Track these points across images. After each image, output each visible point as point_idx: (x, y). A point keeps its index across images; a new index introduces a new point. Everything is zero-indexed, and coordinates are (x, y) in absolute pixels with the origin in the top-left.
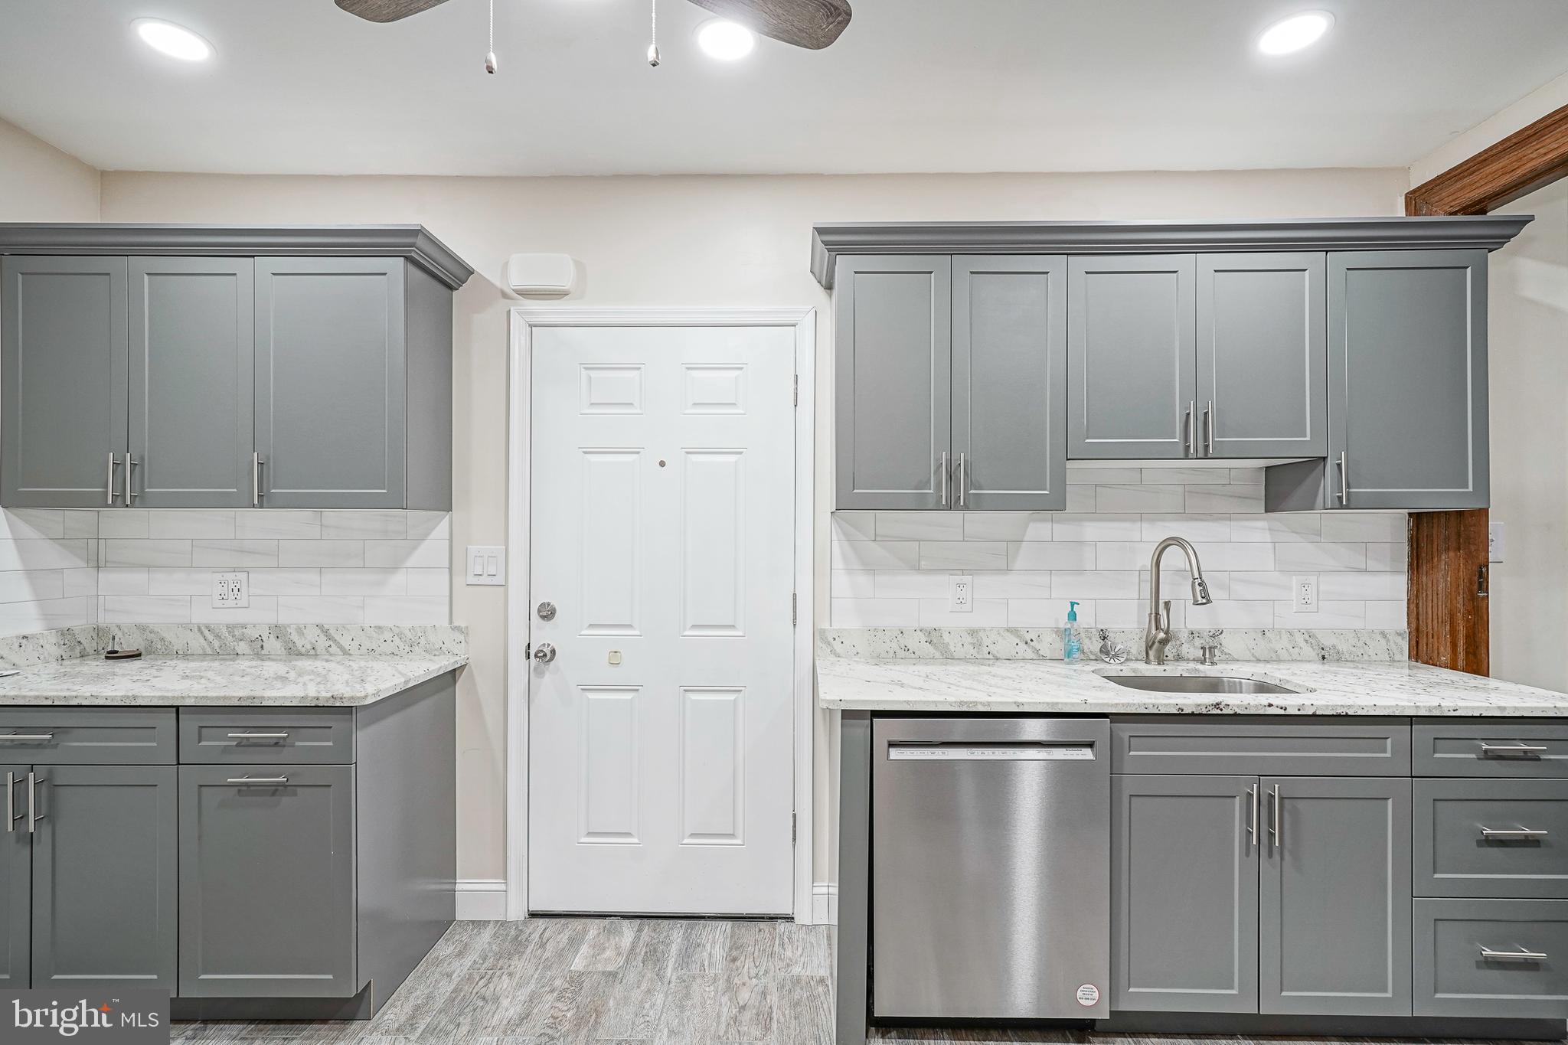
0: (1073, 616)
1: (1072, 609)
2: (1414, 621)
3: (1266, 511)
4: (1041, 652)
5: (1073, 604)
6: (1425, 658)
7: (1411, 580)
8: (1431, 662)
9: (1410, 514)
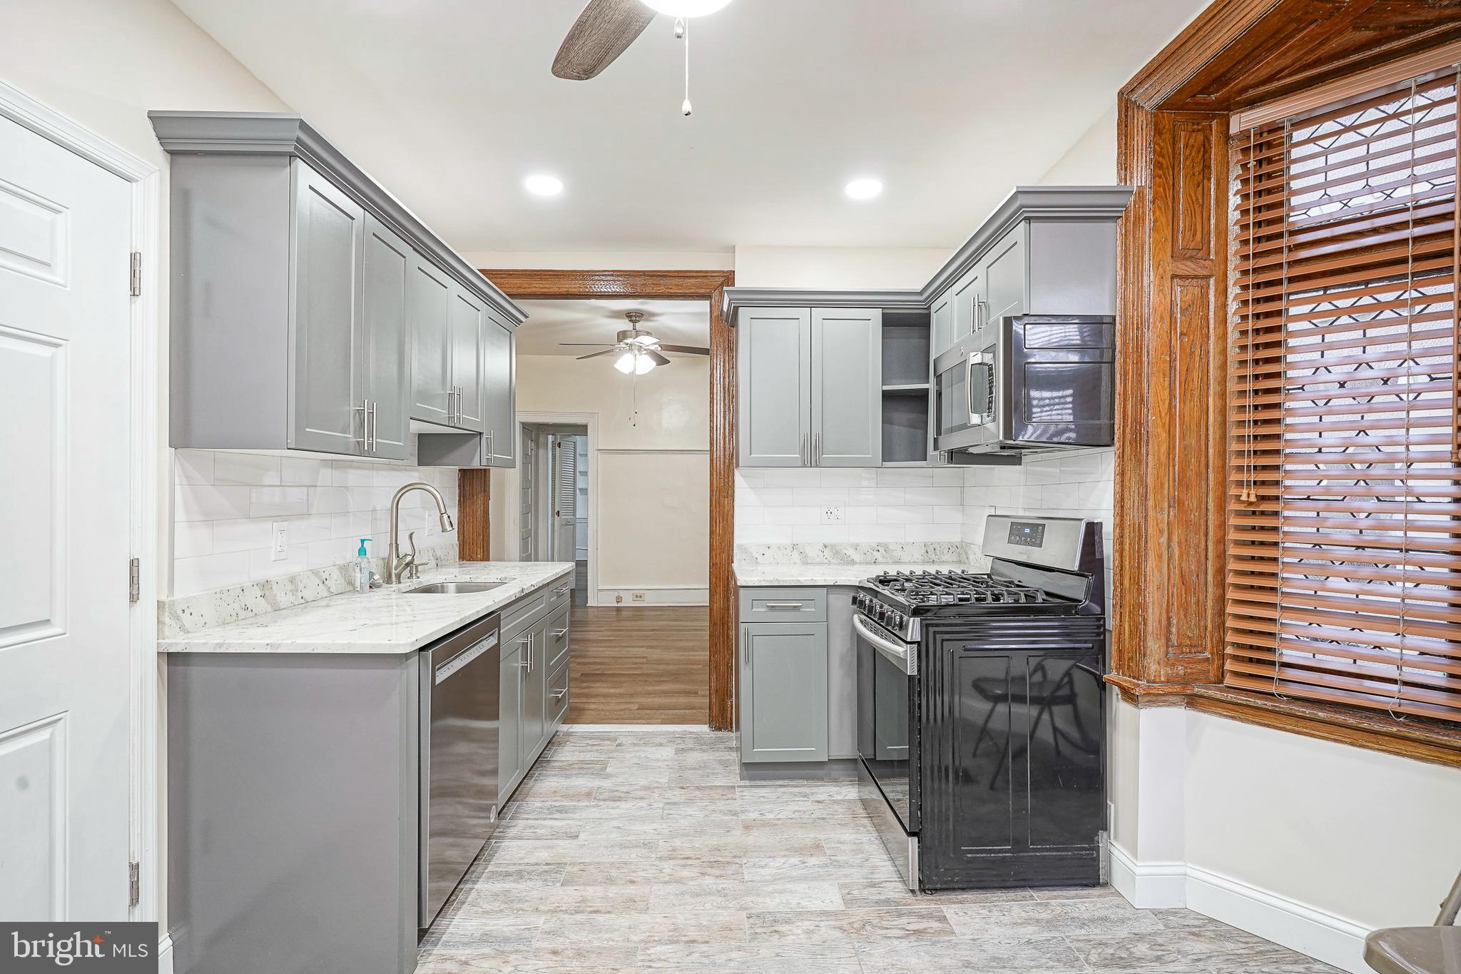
0: (362, 552)
1: (362, 546)
2: (461, 537)
3: (419, 465)
4: (331, 590)
5: (363, 541)
6: (468, 558)
7: (460, 511)
8: (471, 559)
9: (459, 470)
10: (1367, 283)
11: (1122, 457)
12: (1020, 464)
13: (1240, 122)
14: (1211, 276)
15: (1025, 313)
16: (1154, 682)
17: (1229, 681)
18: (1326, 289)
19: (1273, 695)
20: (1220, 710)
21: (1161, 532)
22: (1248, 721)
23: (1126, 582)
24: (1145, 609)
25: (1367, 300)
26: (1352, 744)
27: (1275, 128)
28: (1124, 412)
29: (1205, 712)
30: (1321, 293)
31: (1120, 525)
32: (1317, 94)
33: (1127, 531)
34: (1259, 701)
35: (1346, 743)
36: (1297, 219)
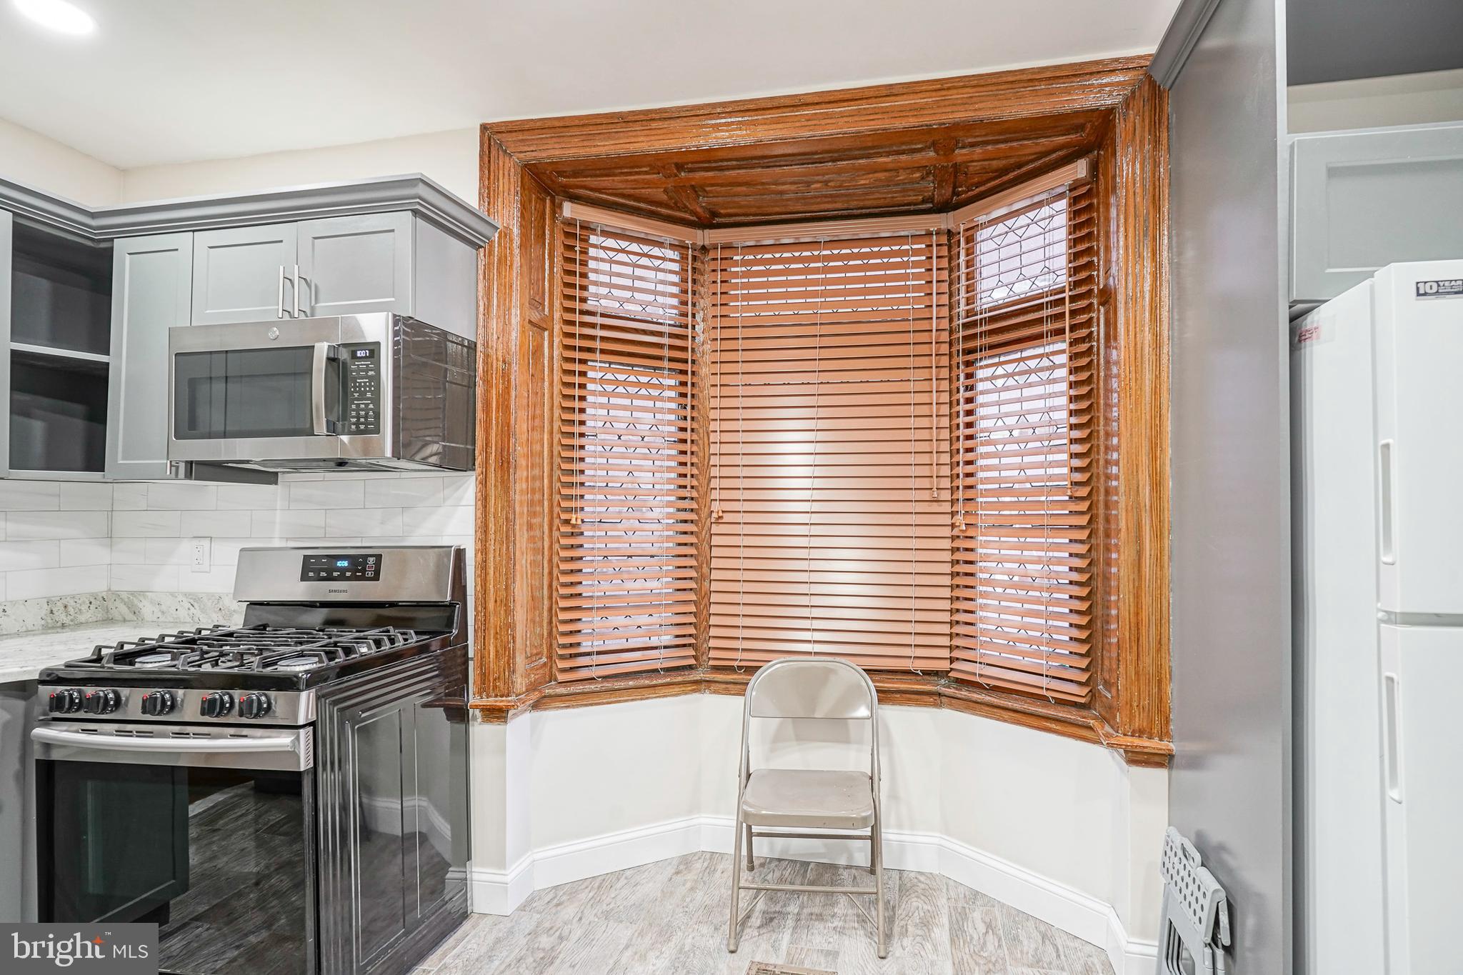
10: (633, 366)
11: (484, 483)
12: (276, 483)
13: (568, 210)
14: (546, 329)
15: (410, 315)
16: (520, 695)
17: (561, 677)
18: (610, 363)
19: (594, 679)
20: (558, 704)
21: (523, 554)
22: (578, 706)
23: (491, 605)
24: (514, 629)
25: (632, 378)
26: (641, 699)
27: (586, 227)
28: (487, 439)
29: (545, 709)
30: (607, 365)
31: (483, 550)
32: (617, 217)
33: (491, 556)
34: (593, 687)
35: (638, 699)
36: (591, 305)
